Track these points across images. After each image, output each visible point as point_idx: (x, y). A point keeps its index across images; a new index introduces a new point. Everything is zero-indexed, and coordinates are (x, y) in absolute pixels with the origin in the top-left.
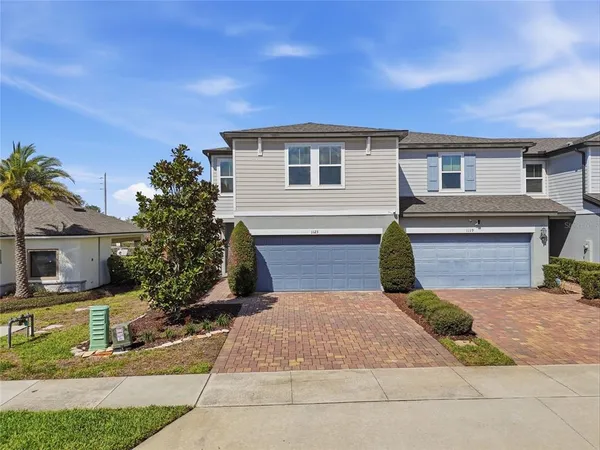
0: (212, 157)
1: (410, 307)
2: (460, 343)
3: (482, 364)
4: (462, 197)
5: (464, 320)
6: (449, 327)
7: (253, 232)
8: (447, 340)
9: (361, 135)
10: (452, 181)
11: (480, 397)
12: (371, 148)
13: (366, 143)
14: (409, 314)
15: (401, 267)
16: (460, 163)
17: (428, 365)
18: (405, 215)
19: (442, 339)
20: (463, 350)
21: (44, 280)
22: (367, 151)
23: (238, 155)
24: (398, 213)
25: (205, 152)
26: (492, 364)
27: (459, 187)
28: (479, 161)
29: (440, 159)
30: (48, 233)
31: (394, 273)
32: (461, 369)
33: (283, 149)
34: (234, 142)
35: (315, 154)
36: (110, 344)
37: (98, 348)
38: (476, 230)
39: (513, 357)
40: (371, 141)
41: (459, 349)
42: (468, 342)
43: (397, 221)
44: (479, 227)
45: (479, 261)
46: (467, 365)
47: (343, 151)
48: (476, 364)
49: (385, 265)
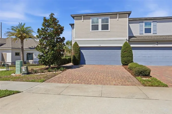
0: (72, 26)
1: (129, 68)
2: (144, 79)
3: (152, 86)
4: (152, 36)
5: (147, 70)
6: (140, 73)
7: (80, 45)
8: (139, 78)
9: (115, 13)
10: (148, 31)
11: (148, 98)
12: (119, 18)
13: (117, 16)
14: (128, 71)
15: (128, 57)
16: (151, 25)
17: (128, 85)
18: (130, 40)
19: (137, 77)
20: (145, 81)
21: (30, 61)
22: (117, 19)
23: (76, 22)
24: (128, 39)
25: (70, 24)
26: (157, 86)
27: (150, 32)
28: (158, 24)
29: (144, 24)
30: (30, 48)
31: (125, 59)
32: (142, 87)
33: (90, 19)
34: (75, 17)
35: (100, 21)
36: (21, 73)
37: (18, 73)
38: (156, 46)
39: (167, 84)
40: (119, 16)
41: (143, 80)
42: (147, 79)
43: (128, 42)
44: (157, 44)
45: (157, 56)
46: (145, 86)
47: (109, 19)
48: (149, 86)
49: (123, 56)
